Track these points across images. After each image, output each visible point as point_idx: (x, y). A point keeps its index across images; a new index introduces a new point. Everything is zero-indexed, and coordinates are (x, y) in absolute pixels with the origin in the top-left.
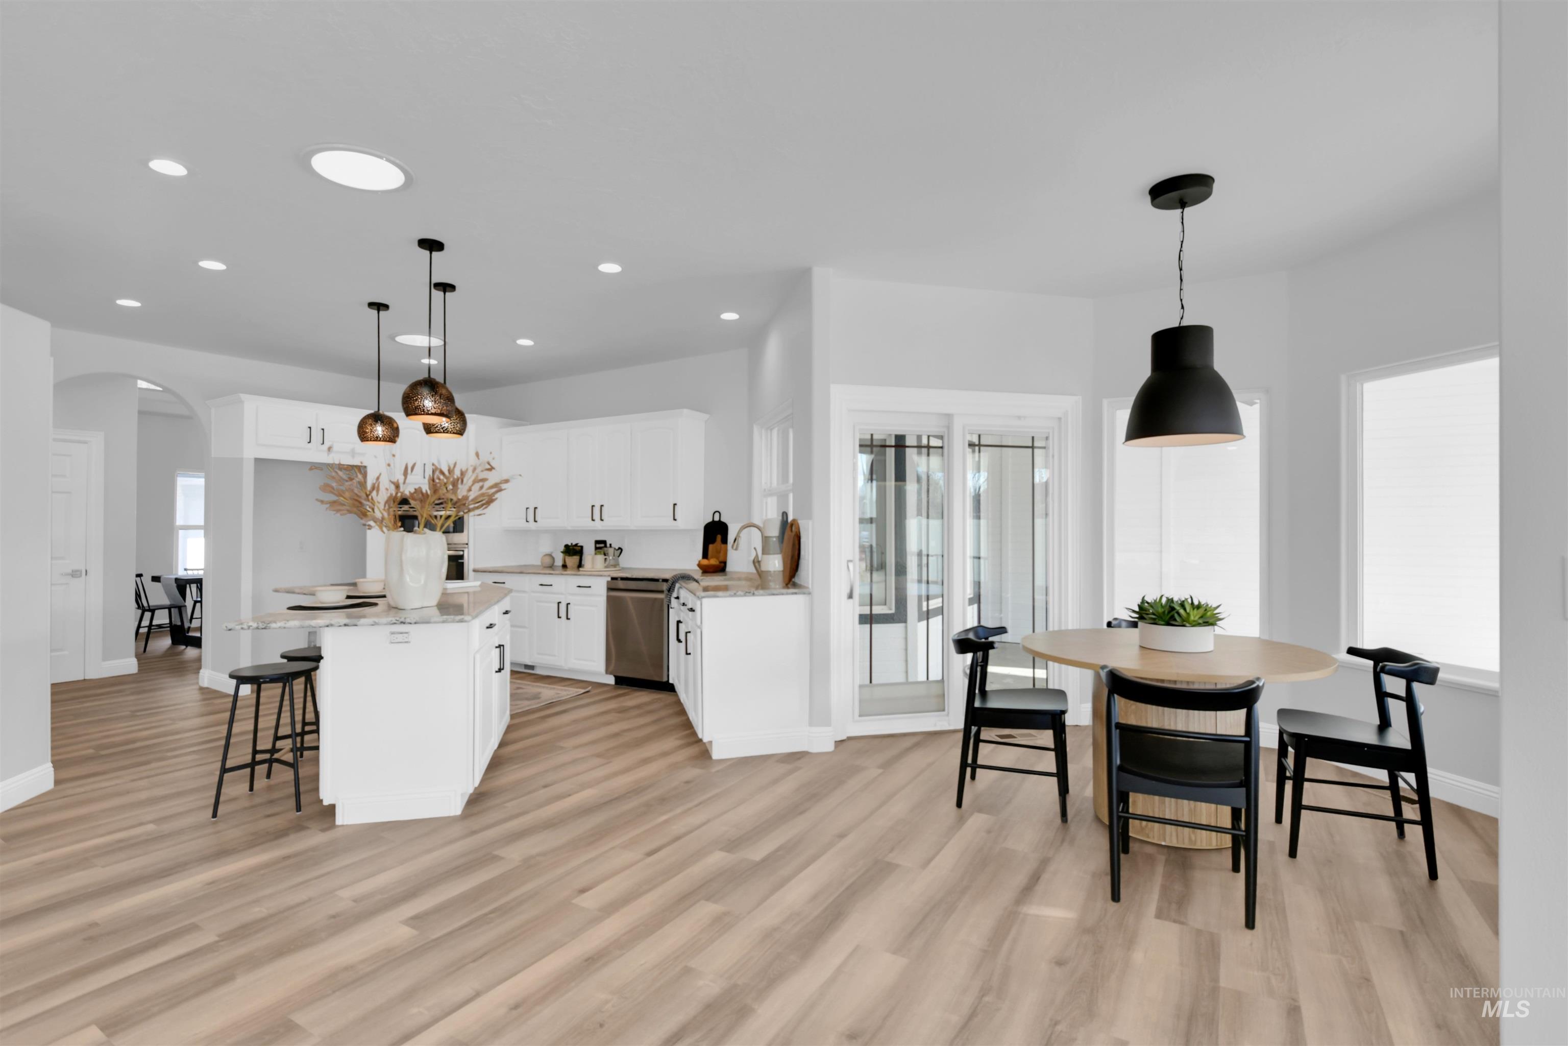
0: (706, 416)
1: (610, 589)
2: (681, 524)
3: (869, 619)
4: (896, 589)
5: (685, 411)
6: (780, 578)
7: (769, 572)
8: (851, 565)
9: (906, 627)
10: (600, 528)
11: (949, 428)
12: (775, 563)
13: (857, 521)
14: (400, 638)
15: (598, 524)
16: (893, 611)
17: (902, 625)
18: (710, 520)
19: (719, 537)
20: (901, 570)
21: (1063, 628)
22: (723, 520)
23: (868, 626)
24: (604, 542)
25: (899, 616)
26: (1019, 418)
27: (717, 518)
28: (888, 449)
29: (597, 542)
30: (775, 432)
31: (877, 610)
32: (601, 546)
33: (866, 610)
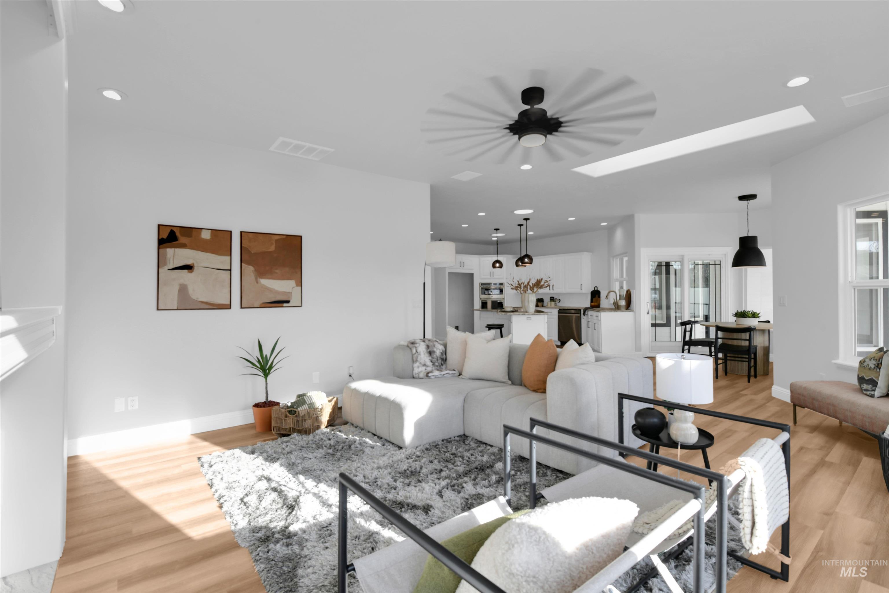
0: (591, 254)
1: (559, 312)
2: (584, 291)
3: (654, 325)
4: (666, 314)
5: (585, 253)
6: (625, 307)
7: (621, 305)
8: (648, 304)
9: (670, 329)
10: (552, 293)
11: (683, 259)
12: (623, 303)
13: (650, 289)
14: (529, 319)
15: (552, 291)
16: (665, 322)
17: (669, 328)
18: (593, 289)
19: (597, 296)
20: (668, 307)
21: (727, 321)
22: (599, 289)
23: (654, 328)
24: (553, 298)
25: (668, 324)
26: (709, 255)
27: (596, 289)
28: (662, 267)
29: (551, 298)
30: (618, 259)
31: (657, 322)
32: (552, 299)
33: (654, 322)
